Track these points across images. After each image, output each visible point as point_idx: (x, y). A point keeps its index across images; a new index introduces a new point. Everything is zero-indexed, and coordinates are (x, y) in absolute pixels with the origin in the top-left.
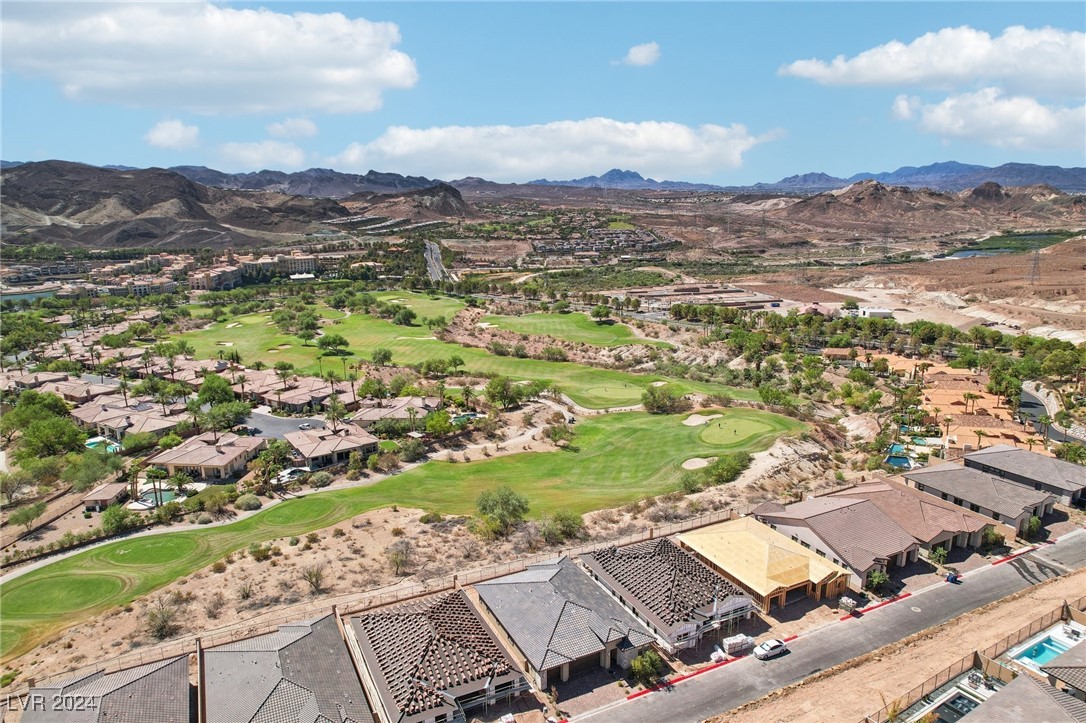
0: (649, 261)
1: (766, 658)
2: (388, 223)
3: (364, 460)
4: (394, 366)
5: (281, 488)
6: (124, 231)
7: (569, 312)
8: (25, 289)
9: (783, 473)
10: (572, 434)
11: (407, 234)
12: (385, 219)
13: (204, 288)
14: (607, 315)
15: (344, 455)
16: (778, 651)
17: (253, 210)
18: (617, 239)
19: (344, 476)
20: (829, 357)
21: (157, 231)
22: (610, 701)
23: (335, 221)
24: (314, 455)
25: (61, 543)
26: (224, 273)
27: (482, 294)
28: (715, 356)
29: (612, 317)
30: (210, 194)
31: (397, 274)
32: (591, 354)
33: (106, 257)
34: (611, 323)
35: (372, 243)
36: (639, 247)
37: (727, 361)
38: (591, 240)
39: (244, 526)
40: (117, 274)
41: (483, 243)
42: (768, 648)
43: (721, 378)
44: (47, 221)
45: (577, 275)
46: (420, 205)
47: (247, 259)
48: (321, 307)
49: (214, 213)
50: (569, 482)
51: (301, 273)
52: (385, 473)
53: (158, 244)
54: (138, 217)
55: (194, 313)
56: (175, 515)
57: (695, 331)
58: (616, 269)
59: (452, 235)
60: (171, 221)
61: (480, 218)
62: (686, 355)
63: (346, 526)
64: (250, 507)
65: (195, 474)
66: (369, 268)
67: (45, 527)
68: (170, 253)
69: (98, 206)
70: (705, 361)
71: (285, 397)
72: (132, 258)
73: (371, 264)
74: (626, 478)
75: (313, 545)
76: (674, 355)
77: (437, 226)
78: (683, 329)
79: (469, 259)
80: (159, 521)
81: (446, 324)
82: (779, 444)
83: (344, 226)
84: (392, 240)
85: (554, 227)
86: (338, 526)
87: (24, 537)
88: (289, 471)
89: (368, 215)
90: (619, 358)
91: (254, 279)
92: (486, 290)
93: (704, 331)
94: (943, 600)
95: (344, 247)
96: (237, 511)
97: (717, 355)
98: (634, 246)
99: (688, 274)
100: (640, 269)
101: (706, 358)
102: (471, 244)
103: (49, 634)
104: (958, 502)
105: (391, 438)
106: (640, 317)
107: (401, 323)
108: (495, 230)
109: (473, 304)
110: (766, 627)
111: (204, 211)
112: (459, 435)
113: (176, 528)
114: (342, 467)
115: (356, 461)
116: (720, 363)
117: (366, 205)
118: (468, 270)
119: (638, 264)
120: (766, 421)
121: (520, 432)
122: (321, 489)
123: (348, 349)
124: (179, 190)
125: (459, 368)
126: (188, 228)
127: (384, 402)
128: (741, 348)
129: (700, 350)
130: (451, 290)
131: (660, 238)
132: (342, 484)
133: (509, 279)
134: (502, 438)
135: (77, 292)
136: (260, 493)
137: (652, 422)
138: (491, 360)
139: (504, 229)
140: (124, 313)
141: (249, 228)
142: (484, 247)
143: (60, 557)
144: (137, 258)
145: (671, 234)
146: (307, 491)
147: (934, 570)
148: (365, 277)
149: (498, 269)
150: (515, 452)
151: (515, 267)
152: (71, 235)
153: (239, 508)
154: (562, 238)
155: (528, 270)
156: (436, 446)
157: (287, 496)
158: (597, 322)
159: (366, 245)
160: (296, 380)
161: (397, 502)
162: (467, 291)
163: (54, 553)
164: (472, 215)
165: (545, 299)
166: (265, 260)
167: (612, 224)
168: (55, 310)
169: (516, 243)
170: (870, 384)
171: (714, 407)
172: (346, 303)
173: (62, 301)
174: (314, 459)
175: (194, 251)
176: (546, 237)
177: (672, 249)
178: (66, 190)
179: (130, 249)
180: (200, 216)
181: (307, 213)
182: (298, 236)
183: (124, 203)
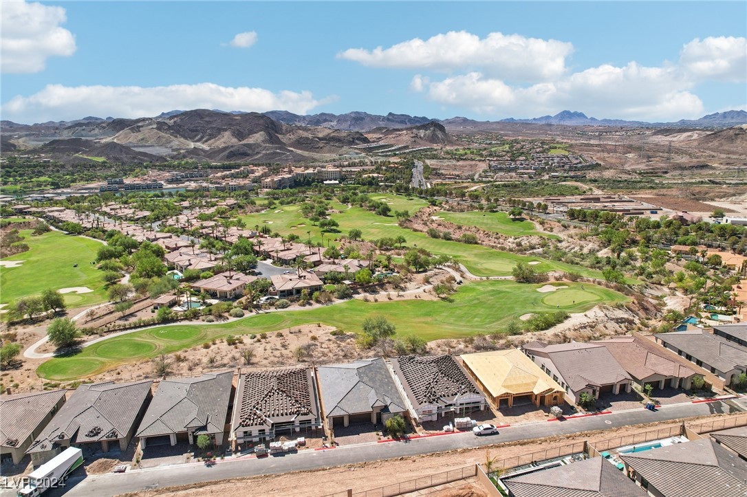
0: (572, 177)
1: (479, 434)
2: (393, 148)
3: (311, 294)
4: (363, 241)
5: (258, 307)
6: (231, 151)
7: (497, 211)
8: (175, 186)
9: (589, 329)
10: (456, 291)
11: (404, 156)
12: (392, 146)
13: (270, 188)
14: (520, 214)
15: (299, 291)
16: (489, 431)
17: (308, 138)
18: (552, 162)
19: (297, 303)
20: (675, 251)
21: (250, 152)
22: (366, 441)
23: (359, 146)
24: (282, 289)
25: (135, 324)
26: (283, 178)
27: (443, 197)
28: (588, 246)
29: (524, 216)
30: (284, 128)
31: (391, 182)
32: (501, 240)
33: (219, 168)
34: (522, 220)
35: (379, 161)
36: (567, 167)
37: (598, 251)
38: (533, 162)
39: (231, 326)
40: (223, 178)
41: (454, 162)
42: (482, 429)
43: (587, 263)
44: (192, 145)
45: (516, 186)
46: (416, 136)
47: (299, 171)
48: (335, 202)
49: (284, 140)
50: (436, 320)
51: (331, 180)
52: (323, 304)
53: (249, 159)
54: (241, 143)
55: (258, 202)
56: (196, 315)
57: (580, 228)
58: (546, 182)
59: (434, 157)
60: (258, 145)
61: (458, 145)
62: (568, 245)
63: (285, 332)
64: (236, 316)
65: (213, 295)
66: (373, 178)
67: (132, 315)
68: (256, 165)
69: (219, 136)
70: (581, 250)
71: (281, 255)
72: (233, 168)
73: (375, 175)
74: (477, 321)
75: (263, 340)
76: (559, 245)
77: (426, 150)
78: (572, 227)
79: (442, 173)
80: (186, 318)
81: (409, 216)
82: (596, 309)
83: (364, 150)
84: (393, 160)
85: (508, 152)
86: (281, 331)
87: (120, 319)
88: (266, 297)
89: (381, 143)
90: (519, 244)
91: (301, 183)
92: (446, 195)
93: (586, 228)
94: (634, 419)
95: (362, 164)
96: (229, 317)
97: (591, 246)
98: (563, 166)
99: (598, 188)
100: (564, 183)
101: (582, 248)
102: (446, 163)
103: (112, 367)
104: (689, 357)
105: (334, 284)
106: (543, 216)
107: (380, 215)
108: (466, 154)
109: (433, 203)
110: (492, 416)
111: (279, 139)
112: (376, 285)
113: (195, 323)
114: (297, 298)
115: (305, 295)
116: (592, 252)
117: (381, 136)
118: (439, 181)
119: (563, 179)
120: (598, 293)
121: (418, 286)
122: (279, 310)
123: (338, 229)
124: (265, 126)
125: (403, 245)
126: (268, 150)
127: (336, 261)
128: (609, 241)
129: (579, 242)
130: (422, 194)
131: (586, 161)
132: (295, 308)
133: (467, 187)
134: (403, 289)
135: (198, 188)
136: (245, 308)
137: (515, 288)
138: (427, 240)
139: (472, 153)
140: (217, 201)
141: (305, 150)
142: (455, 165)
143: (133, 331)
144: (236, 168)
145: (595, 158)
146: (272, 310)
147: (641, 399)
148: (370, 184)
149: (460, 181)
150: (409, 298)
151: (473, 180)
152: (203, 154)
153: (231, 315)
154: (511, 160)
155: (482, 182)
156: (360, 290)
157: (260, 312)
158: (512, 219)
159: (375, 162)
160: (291, 245)
161: (323, 321)
162: (431, 196)
163: (131, 328)
164: (451, 143)
165: (484, 202)
166: (310, 171)
167: (552, 151)
168: (183, 198)
169: (478, 163)
170: (702, 274)
171: (565, 280)
172: (350, 200)
173: (189, 193)
174: (282, 292)
175: (270, 164)
176: (501, 159)
177: (592, 169)
178: (203, 127)
179: (233, 162)
180: (276, 142)
181: (342, 141)
183: (234, 135)
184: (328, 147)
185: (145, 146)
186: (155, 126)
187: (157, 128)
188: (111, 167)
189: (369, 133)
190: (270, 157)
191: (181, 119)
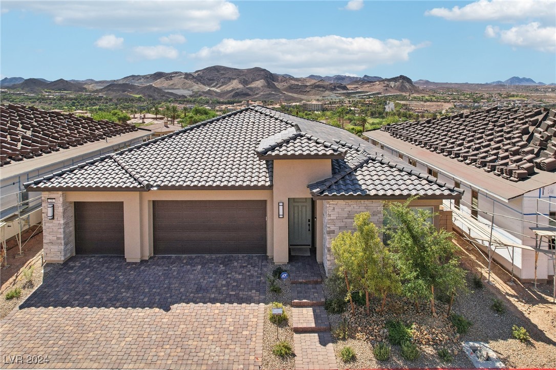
6: (236, 92)
12: (367, 92)
17: (298, 85)
21: (251, 93)
46: (388, 86)
49: (279, 87)
54: (245, 87)
60: (259, 89)
69: (229, 83)
83: (344, 94)
85: (469, 98)
111: (275, 86)
117: (358, 86)
124: (264, 76)
126: (265, 92)
141: (295, 94)
152: (215, 94)
164: (418, 92)
178: (218, 77)
179: (237, 100)
180: (272, 88)
181: (325, 88)
182: (318, 97)
183: (240, 82)
184: (313, 91)
185: (173, 89)
186: (183, 76)
187: (185, 78)
188: (145, 101)
189: (348, 85)
190: (266, 96)
191: (203, 73)
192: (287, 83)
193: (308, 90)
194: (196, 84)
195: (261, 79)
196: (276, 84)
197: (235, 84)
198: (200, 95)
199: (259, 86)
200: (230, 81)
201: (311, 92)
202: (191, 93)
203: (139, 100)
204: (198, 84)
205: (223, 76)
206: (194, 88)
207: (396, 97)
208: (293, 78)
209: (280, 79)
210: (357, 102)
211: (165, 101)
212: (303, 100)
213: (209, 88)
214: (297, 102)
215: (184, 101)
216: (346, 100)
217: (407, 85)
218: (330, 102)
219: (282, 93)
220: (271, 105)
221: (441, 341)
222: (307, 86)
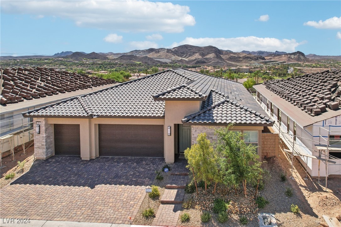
2: (278, 62)
6: (198, 61)
17: (235, 57)
21: (206, 61)
49: (223, 58)
54: (203, 58)
59: (299, 66)
60: (211, 59)
83: (263, 62)
89: (272, 60)
124: (215, 51)
139: (320, 65)
141: (233, 62)
164: (308, 62)
178: (187, 51)
179: (198, 65)
180: (219, 58)
181: (251, 59)
182: (247, 64)
183: (200, 55)
184: (244, 60)
185: (160, 58)
186: (166, 51)
187: (167, 52)
188: (143, 66)
189: (266, 57)
190: (216, 63)
191: (178, 49)
192: (228, 55)
193: (241, 60)
194: (173, 56)
195: (213, 53)
196: (222, 56)
197: (197, 56)
198: (176, 63)
199: (212, 57)
200: (194, 54)
201: (243, 61)
202: (170, 61)
203: (140, 65)
204: (174, 55)
205: (190, 51)
206: (172, 58)
207: (294, 65)
208: (232, 52)
209: (224, 53)
210: (271, 68)
211: (155, 66)
212: (238, 66)
213: (181, 58)
214: (234, 67)
215: (166, 66)
216: (264, 66)
217: (302, 57)
218: (254, 67)
219: (225, 62)
220: (218, 69)
221: (245, 212)
222: (240, 57)
